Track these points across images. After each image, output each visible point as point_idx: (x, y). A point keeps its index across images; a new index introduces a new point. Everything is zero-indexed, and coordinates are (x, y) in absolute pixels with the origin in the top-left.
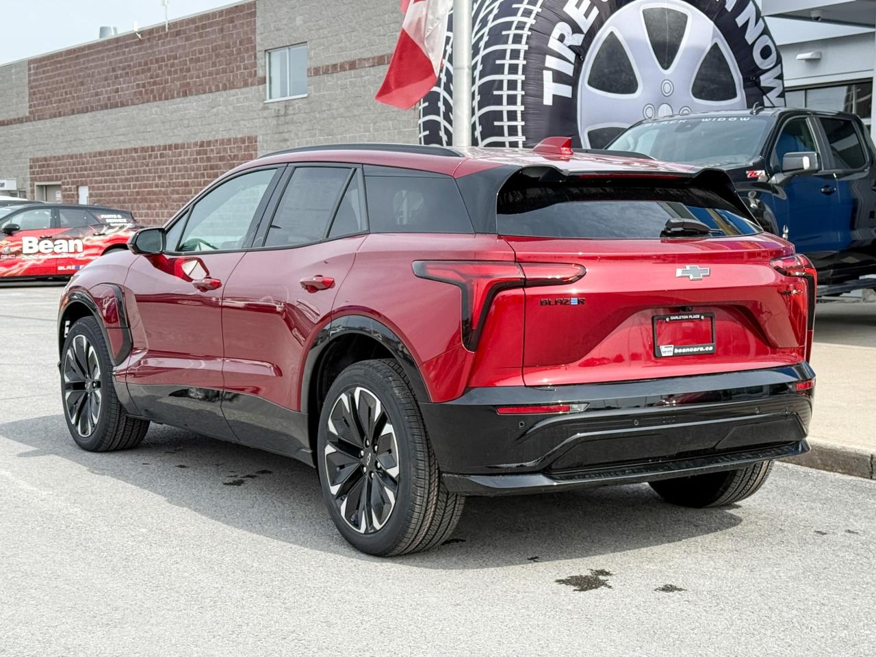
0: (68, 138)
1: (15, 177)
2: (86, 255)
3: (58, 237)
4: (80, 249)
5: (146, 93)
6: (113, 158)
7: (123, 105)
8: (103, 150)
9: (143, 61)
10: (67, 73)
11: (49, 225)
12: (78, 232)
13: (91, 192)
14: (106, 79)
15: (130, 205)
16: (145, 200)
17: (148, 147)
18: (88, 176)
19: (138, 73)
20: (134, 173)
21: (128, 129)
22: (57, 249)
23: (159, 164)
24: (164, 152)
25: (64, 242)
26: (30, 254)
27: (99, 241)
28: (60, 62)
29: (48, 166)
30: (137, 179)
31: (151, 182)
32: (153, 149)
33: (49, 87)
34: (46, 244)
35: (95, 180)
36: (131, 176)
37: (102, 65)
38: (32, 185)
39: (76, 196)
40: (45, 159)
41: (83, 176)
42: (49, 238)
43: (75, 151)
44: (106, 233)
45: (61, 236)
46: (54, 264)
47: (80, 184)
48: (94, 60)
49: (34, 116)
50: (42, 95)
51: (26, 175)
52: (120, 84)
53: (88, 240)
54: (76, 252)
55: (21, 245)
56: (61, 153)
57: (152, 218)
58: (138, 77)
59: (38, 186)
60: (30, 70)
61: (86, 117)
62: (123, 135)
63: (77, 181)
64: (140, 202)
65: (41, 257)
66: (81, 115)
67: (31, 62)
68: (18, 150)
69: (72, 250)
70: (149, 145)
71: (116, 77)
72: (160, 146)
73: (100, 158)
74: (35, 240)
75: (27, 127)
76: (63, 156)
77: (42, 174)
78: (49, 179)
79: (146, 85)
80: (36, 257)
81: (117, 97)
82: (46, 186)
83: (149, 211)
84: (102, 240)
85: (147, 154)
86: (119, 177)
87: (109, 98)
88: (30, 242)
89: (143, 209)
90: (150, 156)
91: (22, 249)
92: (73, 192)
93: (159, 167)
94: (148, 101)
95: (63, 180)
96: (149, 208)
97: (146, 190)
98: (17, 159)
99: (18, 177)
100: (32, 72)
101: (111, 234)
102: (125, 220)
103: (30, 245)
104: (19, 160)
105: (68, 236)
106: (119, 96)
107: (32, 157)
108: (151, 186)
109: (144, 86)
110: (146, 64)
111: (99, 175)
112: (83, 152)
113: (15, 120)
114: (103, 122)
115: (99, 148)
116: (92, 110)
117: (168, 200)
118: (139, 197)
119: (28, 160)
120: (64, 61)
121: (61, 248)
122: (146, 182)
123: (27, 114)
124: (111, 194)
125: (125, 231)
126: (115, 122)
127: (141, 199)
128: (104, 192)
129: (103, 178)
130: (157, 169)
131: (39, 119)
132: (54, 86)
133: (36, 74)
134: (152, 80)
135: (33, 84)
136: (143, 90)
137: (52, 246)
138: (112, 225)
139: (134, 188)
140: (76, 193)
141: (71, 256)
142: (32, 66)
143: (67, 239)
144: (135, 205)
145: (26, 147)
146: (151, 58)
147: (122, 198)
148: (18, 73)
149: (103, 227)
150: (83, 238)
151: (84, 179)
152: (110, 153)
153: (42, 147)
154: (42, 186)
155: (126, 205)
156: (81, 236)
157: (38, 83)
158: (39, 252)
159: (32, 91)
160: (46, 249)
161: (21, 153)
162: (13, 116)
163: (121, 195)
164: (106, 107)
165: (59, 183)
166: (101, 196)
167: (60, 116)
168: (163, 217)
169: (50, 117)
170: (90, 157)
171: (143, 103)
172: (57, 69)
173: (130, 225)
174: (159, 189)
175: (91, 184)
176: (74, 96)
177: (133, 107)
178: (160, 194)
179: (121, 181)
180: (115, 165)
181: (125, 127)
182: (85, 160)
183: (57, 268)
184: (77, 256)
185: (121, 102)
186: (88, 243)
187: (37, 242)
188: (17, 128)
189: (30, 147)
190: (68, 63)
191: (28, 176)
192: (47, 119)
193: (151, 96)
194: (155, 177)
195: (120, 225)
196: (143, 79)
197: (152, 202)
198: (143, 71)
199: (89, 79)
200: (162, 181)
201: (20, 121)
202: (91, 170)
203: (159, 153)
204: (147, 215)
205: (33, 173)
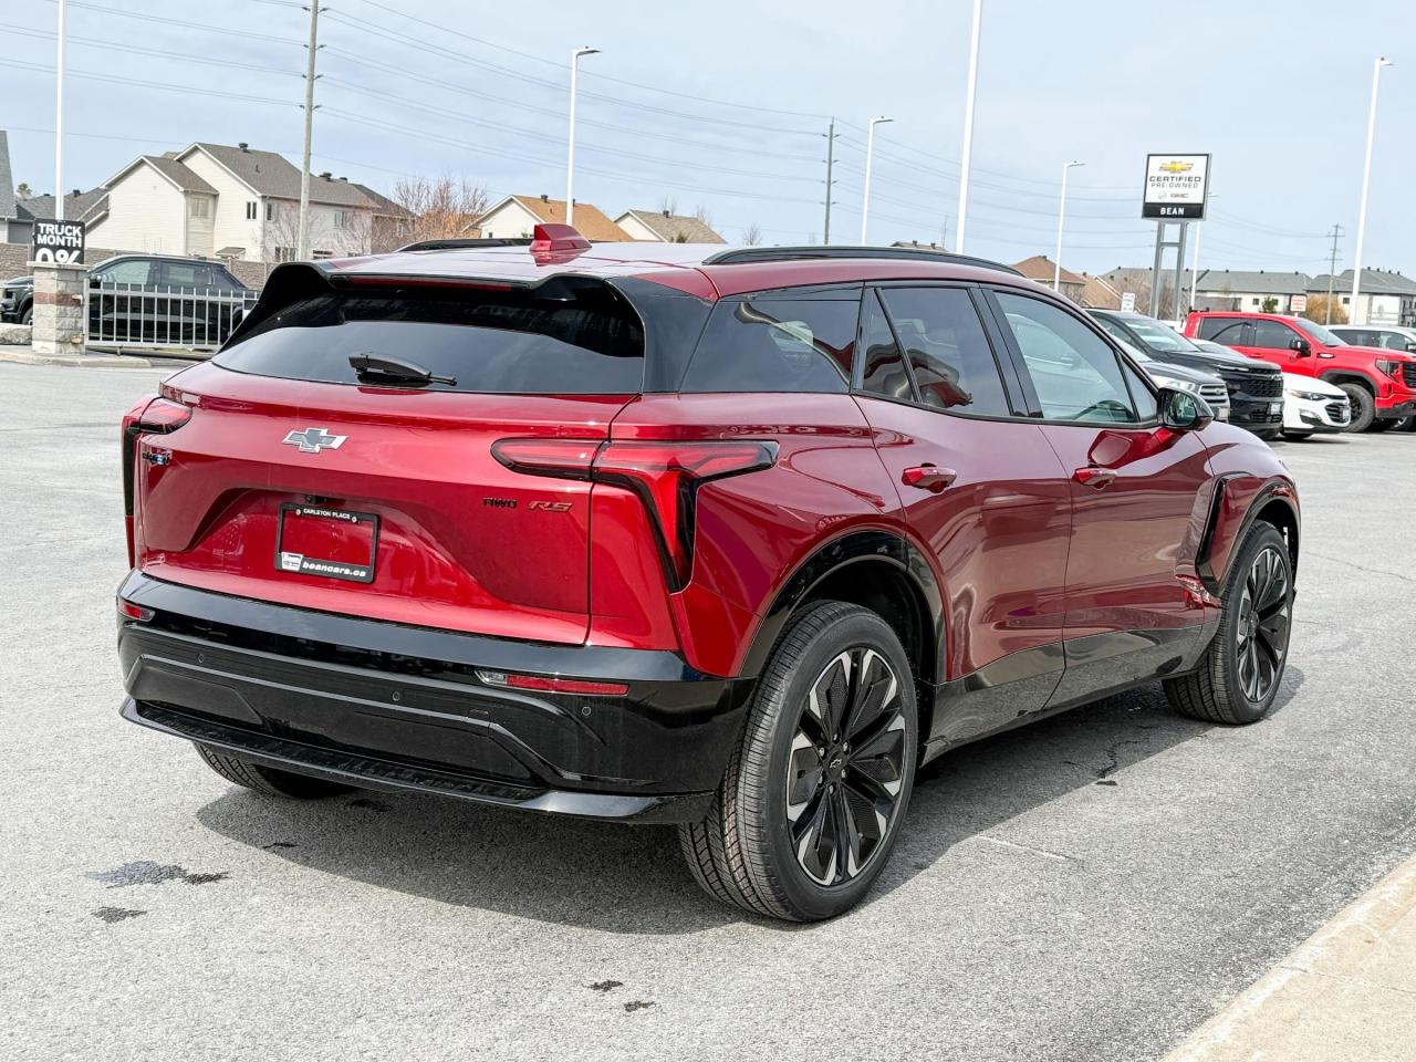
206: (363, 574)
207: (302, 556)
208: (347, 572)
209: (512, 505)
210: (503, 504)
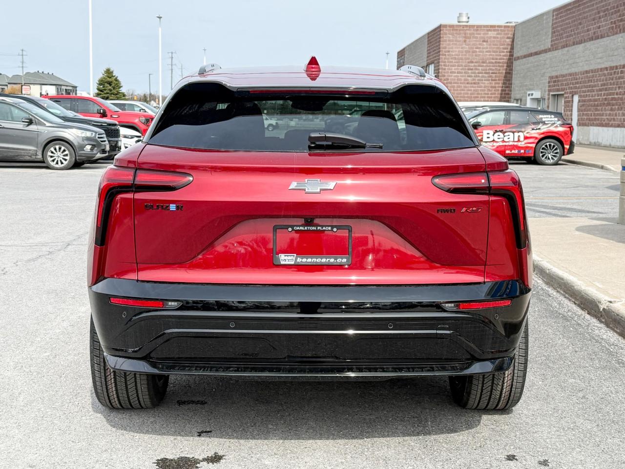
0: (570, 62)
1: (540, 89)
2: (526, 143)
3: (507, 130)
4: (522, 139)
5: (616, 28)
6: (593, 75)
7: (602, 37)
8: (588, 69)
9: (616, 5)
10: (573, 17)
11: (502, 123)
12: (521, 128)
13: (580, 99)
14: (594, 19)
15: (600, 108)
16: (609, 104)
17: (614, 67)
18: (579, 88)
19: (612, 14)
20: (604, 85)
21: (604, 54)
22: (506, 139)
23: (619, 78)
24: (623, 69)
25: (511, 134)
26: (488, 142)
27: (535, 133)
28: (569, 10)
29: (558, 81)
30: (606, 90)
31: (614, 91)
32: (616, 67)
33: (563, 27)
34: (499, 135)
35: (583, 90)
36: (603, 87)
37: (593, 10)
38: (549, 95)
39: (571, 102)
40: (557, 77)
41: (576, 88)
42: (501, 131)
43: (573, 70)
44: (541, 128)
45: (509, 130)
46: (503, 149)
47: (574, 93)
48: (588, 7)
49: (554, 48)
50: (558, 33)
51: (546, 87)
52: (601, 23)
53: (528, 133)
54: (519, 141)
55: (482, 136)
56: (565, 72)
57: (612, 117)
58: (612, 16)
59: (552, 95)
60: (553, 16)
61: (580, 47)
62: (600, 58)
63: (573, 91)
64: (607, 106)
65: (495, 144)
66: (578, 45)
67: (555, 10)
68: (543, 71)
69: (516, 139)
70: (615, 65)
71: (600, 18)
72: (620, 65)
73: (586, 75)
74: (491, 132)
75: (549, 55)
76: (566, 74)
77: (554, 87)
78: (558, 90)
79: (616, 22)
80: (491, 144)
81: (599, 32)
82: (558, 95)
83: (611, 112)
84: (538, 133)
85: (613, 71)
86: (595, 88)
87: (594, 33)
88: (488, 134)
89: (608, 110)
90: (615, 72)
91: (482, 138)
92: (569, 99)
93: (619, 81)
94: (617, 33)
95: (565, 91)
96: (612, 110)
97: (610, 97)
98: (542, 77)
99: (541, 89)
100: (555, 17)
101: (544, 129)
102: (556, 119)
103: (488, 136)
104: (543, 78)
105: (514, 130)
106: (600, 31)
107: (550, 75)
108: (613, 94)
109: (615, 23)
110: (617, 7)
111: (586, 87)
112: (577, 72)
113: (543, 50)
114: (590, 50)
115: (586, 68)
116: (585, 42)
117: (623, 104)
118: (606, 102)
119: (548, 78)
120: (572, 9)
121: (509, 138)
122: (611, 91)
123: (550, 47)
124: (590, 100)
125: (555, 127)
126: (596, 49)
127: (607, 103)
128: (586, 98)
129: (587, 89)
130: (618, 82)
131: (555, 50)
132: (566, 26)
133: (556, 19)
134: (620, 18)
135: (554, 26)
136: (614, 25)
137: (503, 137)
138: (546, 122)
139: (604, 96)
140: (571, 99)
141: (516, 144)
142: (554, 14)
143: (513, 132)
144: (604, 107)
145: (547, 69)
146: (621, 2)
147: (596, 103)
148: (547, 19)
149: (539, 124)
150: (524, 132)
151: (576, 90)
152: (592, 71)
153: (556, 68)
154: (555, 95)
155: (598, 108)
156: (523, 130)
157: (556, 25)
158: (494, 141)
159: (553, 30)
160: (499, 138)
161: (544, 73)
162: (542, 48)
163: (595, 100)
164: (591, 39)
165: (563, 93)
166: (585, 102)
167: (567, 47)
168: (619, 116)
169: (562, 48)
170: (581, 75)
171: (613, 35)
172: (568, 14)
173: (559, 122)
174: (618, 96)
175: (580, 93)
176: (575, 33)
177: (607, 38)
178: (618, 100)
179: (597, 91)
180: (594, 80)
181: (602, 53)
182: (578, 77)
183: (505, 151)
184: (519, 144)
185: (601, 35)
186: (528, 135)
187: (493, 133)
188: (544, 56)
189: (550, 69)
190: (574, 10)
191: (547, 88)
192: (559, 49)
193: (619, 30)
194: (616, 87)
195: (552, 122)
196: (615, 17)
197: (613, 105)
198: (616, 12)
199: (584, 20)
200: (620, 90)
201: (545, 51)
202: (581, 83)
203: (620, 70)
204: (610, 115)
205: (549, 86)
206: (345, 260)
207: (295, 255)
208: (332, 260)
209: (453, 211)
210: (447, 211)
